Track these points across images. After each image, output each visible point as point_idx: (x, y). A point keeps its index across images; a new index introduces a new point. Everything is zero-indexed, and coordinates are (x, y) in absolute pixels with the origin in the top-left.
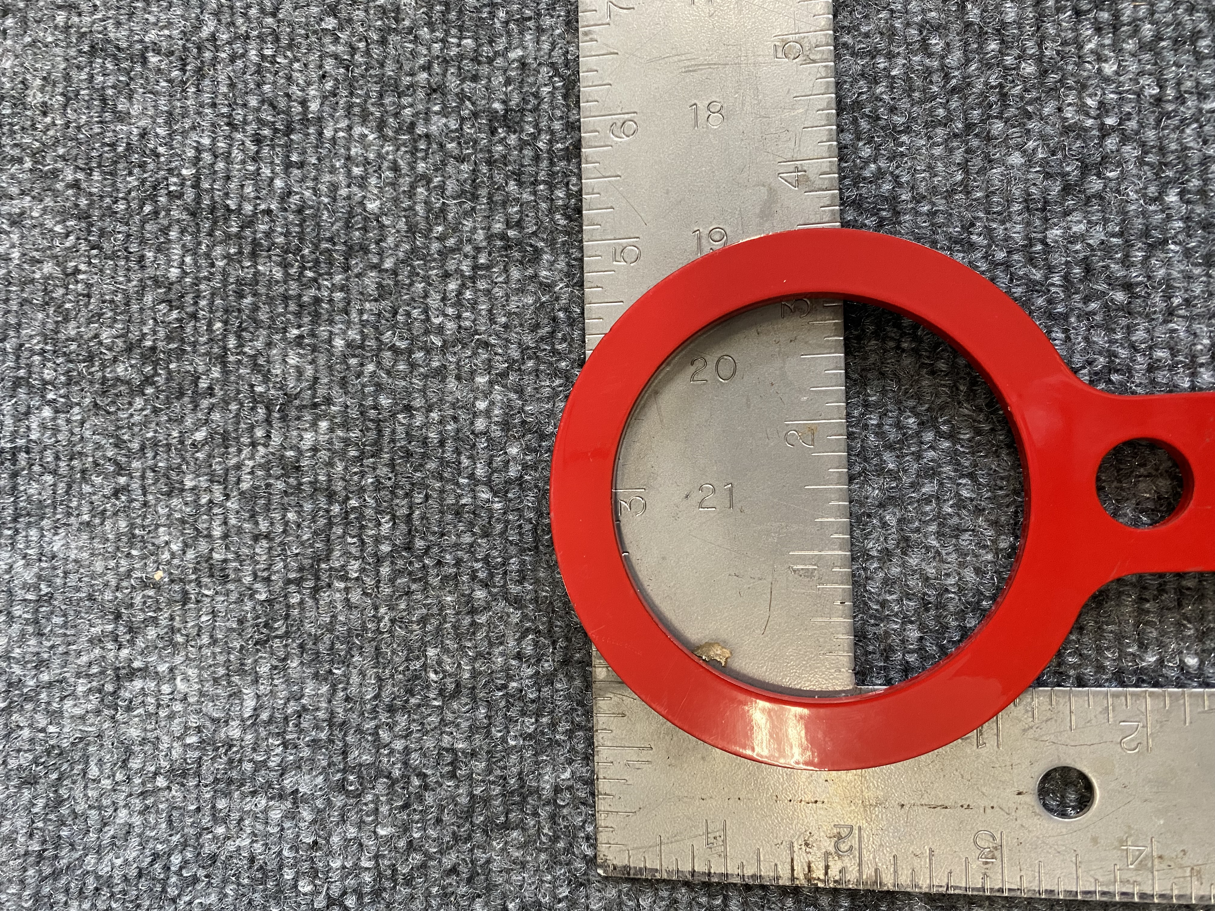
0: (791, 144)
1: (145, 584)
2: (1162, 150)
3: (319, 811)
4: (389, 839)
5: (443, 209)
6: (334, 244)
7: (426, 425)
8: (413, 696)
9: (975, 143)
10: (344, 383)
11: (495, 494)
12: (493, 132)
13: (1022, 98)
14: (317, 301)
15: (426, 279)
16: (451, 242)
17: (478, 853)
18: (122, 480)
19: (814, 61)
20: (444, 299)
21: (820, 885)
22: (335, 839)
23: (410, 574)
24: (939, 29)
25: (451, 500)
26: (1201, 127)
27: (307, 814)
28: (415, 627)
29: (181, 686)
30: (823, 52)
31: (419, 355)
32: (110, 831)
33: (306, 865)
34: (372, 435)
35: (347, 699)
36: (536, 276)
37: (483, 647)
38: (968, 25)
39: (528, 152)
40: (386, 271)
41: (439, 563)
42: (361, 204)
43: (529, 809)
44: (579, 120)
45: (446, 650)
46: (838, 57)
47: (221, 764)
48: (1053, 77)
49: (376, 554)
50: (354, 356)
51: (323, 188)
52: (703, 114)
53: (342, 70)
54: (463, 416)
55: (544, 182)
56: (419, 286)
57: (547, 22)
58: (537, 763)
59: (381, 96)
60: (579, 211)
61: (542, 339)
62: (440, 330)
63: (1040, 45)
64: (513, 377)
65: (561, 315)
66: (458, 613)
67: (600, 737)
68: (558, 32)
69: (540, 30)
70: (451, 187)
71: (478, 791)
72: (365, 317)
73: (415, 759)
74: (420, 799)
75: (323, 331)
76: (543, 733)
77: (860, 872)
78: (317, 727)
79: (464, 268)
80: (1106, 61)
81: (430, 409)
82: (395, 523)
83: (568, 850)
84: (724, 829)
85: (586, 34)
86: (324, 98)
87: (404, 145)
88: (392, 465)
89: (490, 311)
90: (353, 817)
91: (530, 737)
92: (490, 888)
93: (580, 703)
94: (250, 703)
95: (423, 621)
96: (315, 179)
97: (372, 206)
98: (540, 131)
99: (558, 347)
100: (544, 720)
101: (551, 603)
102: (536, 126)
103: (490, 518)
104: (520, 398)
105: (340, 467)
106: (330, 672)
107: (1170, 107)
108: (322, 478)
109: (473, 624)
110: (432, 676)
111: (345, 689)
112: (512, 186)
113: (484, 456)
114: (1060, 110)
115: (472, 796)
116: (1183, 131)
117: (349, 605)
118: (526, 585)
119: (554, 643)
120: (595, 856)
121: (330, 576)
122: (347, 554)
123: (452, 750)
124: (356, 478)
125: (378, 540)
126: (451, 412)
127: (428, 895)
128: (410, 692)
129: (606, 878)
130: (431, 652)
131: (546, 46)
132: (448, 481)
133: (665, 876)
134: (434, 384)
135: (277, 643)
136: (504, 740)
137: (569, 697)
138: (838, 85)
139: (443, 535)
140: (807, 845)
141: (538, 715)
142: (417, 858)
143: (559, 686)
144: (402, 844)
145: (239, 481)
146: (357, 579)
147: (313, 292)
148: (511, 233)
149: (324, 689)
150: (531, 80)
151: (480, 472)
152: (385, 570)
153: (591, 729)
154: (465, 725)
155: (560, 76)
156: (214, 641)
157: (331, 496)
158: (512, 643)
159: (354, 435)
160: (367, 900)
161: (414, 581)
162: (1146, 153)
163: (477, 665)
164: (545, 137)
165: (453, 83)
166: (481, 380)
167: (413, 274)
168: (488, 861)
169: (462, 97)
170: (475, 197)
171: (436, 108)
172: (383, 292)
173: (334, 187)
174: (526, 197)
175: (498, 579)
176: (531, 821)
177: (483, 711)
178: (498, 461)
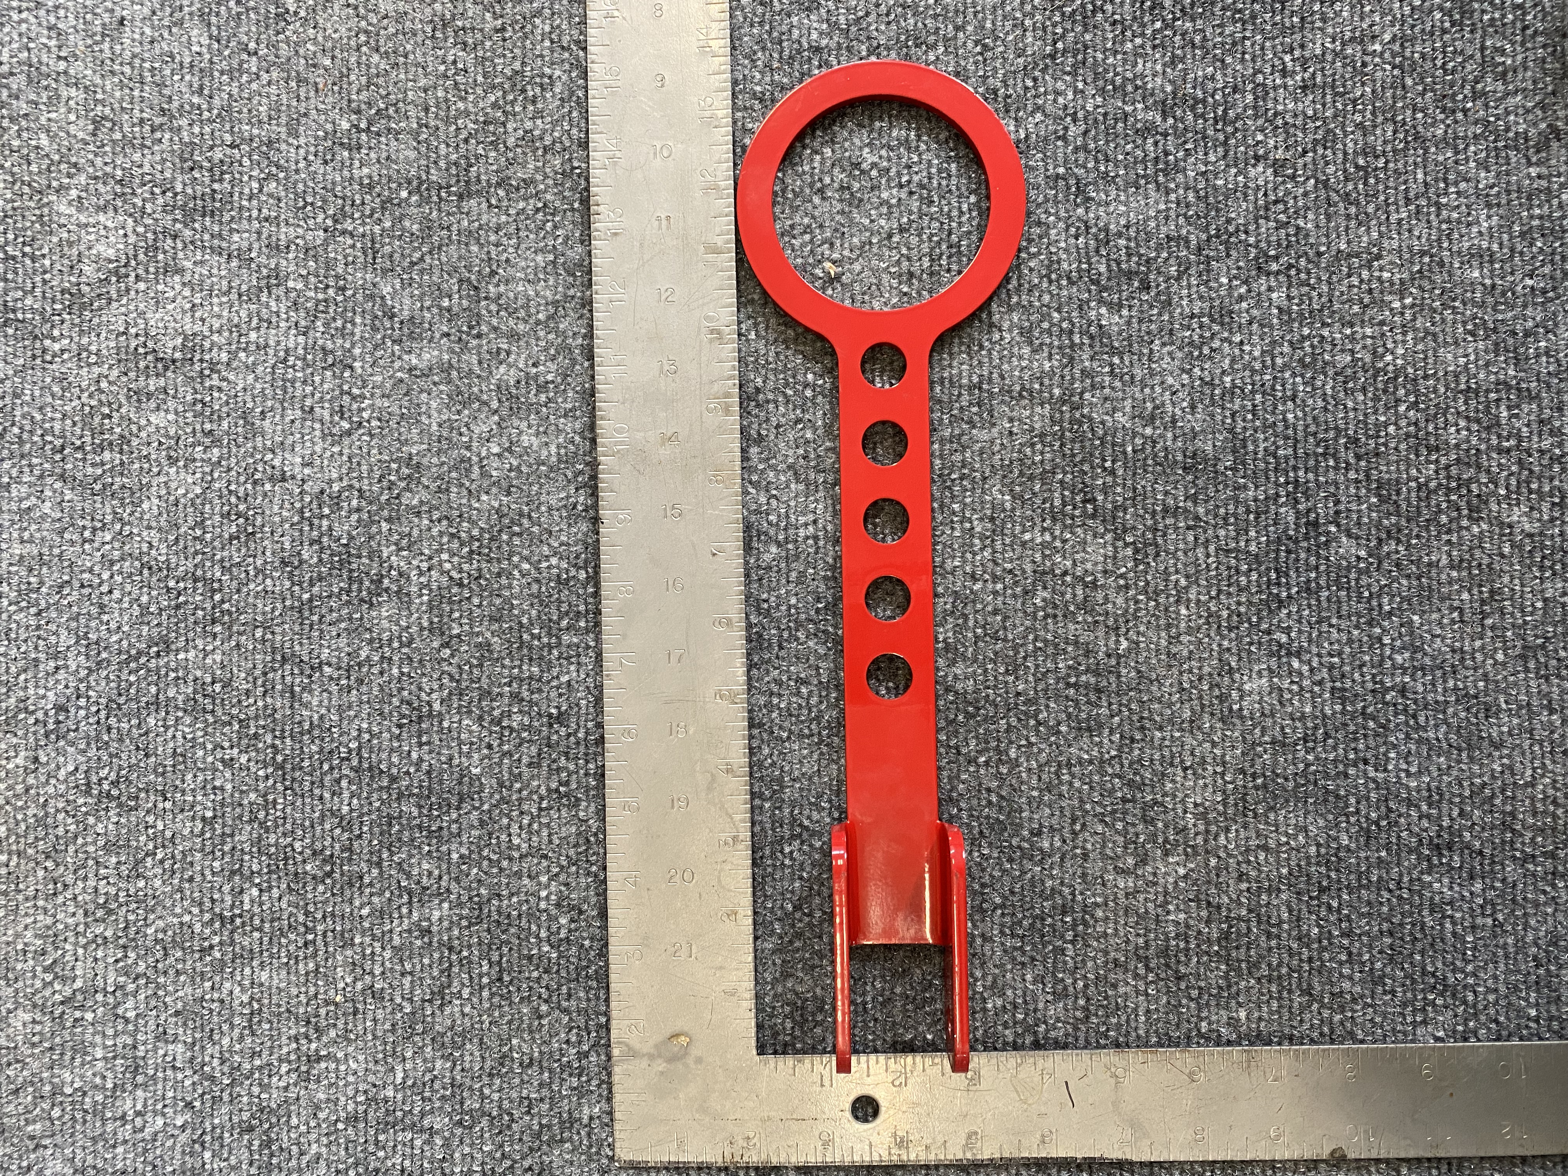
0: (724, 750)
1: (327, 1003)
3: (446, 1139)
4: (490, 1153)
5: (520, 774)
7: (510, 906)
8: (504, 1067)
10: (457, 880)
11: (552, 948)
12: (551, 725)
14: (441, 829)
15: (508, 816)
17: (544, 1157)
18: (310, 937)
19: (736, 704)
20: (520, 827)
21: (739, 1165)
22: (457, 1155)
23: (501, 995)
25: (525, 951)
27: (439, 1141)
28: (505, 1027)
29: (354, 1066)
30: (741, 698)
31: (505, 863)
32: (305, 1159)
34: (476, 912)
35: (463, 1070)
37: (547, 1038)
40: (485, 811)
41: (519, 989)
43: (575, 1131)
44: (603, 723)
45: (524, 1040)
46: (750, 696)
47: (381, 1113)
49: (480, 984)
50: (464, 864)
51: (444, 759)
52: (675, 729)
53: (454, 683)
54: (532, 900)
55: (582, 758)
57: (583, 659)
58: (579, 1104)
59: (480, 701)
60: (603, 775)
61: (580, 853)
62: (519, 847)
64: (563, 877)
65: (592, 839)
66: (530, 1018)
67: (615, 1088)
68: (590, 666)
69: (579, 664)
70: (525, 760)
71: (544, 1122)
72: (472, 839)
73: (506, 1104)
74: (509, 1127)
75: (444, 849)
76: (583, 1087)
77: (760, 1156)
78: (444, 1088)
79: (533, 810)
81: (512, 896)
82: (491, 965)
83: (598, 1153)
84: (687, 1136)
85: (607, 673)
86: (443, 701)
87: (495, 732)
88: (489, 930)
89: (549, 836)
90: (468, 1141)
91: (575, 1089)
93: (605, 1068)
94: (400, 1075)
95: (510, 1022)
96: (438, 753)
97: (474, 771)
98: (579, 727)
99: (591, 858)
100: (584, 1079)
101: (586, 1011)
102: (578, 724)
103: (550, 962)
104: (567, 889)
105: (456, 932)
106: (452, 1054)
108: (445, 938)
109: (539, 1025)
110: (516, 1055)
111: (461, 1064)
112: (563, 760)
113: (545, 924)
115: (540, 1124)
117: (464, 1015)
118: (571, 1001)
119: (589, 1035)
120: (614, 1155)
121: (451, 997)
122: (462, 984)
123: (528, 1098)
124: (466, 938)
125: (481, 976)
126: (525, 898)
128: (502, 1065)
129: (620, 1168)
130: (515, 1041)
131: (583, 676)
132: (523, 940)
133: (654, 1164)
134: (514, 881)
135: (417, 1039)
136: (560, 1092)
137: (598, 1065)
138: (750, 715)
139: (520, 972)
140: (731, 1143)
141: (580, 1075)
142: (507, 1163)
143: (591, 1059)
144: (498, 1155)
145: (391, 939)
146: (468, 999)
147: (438, 824)
148: (562, 789)
149: (448, 1064)
150: (574, 695)
151: (543, 934)
152: (485, 994)
153: (611, 1083)
154: (536, 1083)
155: (592, 694)
156: (375, 1037)
157: (451, 949)
158: (563, 1035)
159: (465, 912)
161: (504, 999)
163: (542, 1048)
164: (582, 730)
165: (525, 694)
166: (544, 879)
167: (501, 813)
168: (550, 1162)
169: (532, 704)
170: (539, 766)
171: (516, 710)
172: (482, 823)
174: (572, 767)
175: (554, 998)
176: (576, 1137)
177: (546, 1074)
178: (554, 928)
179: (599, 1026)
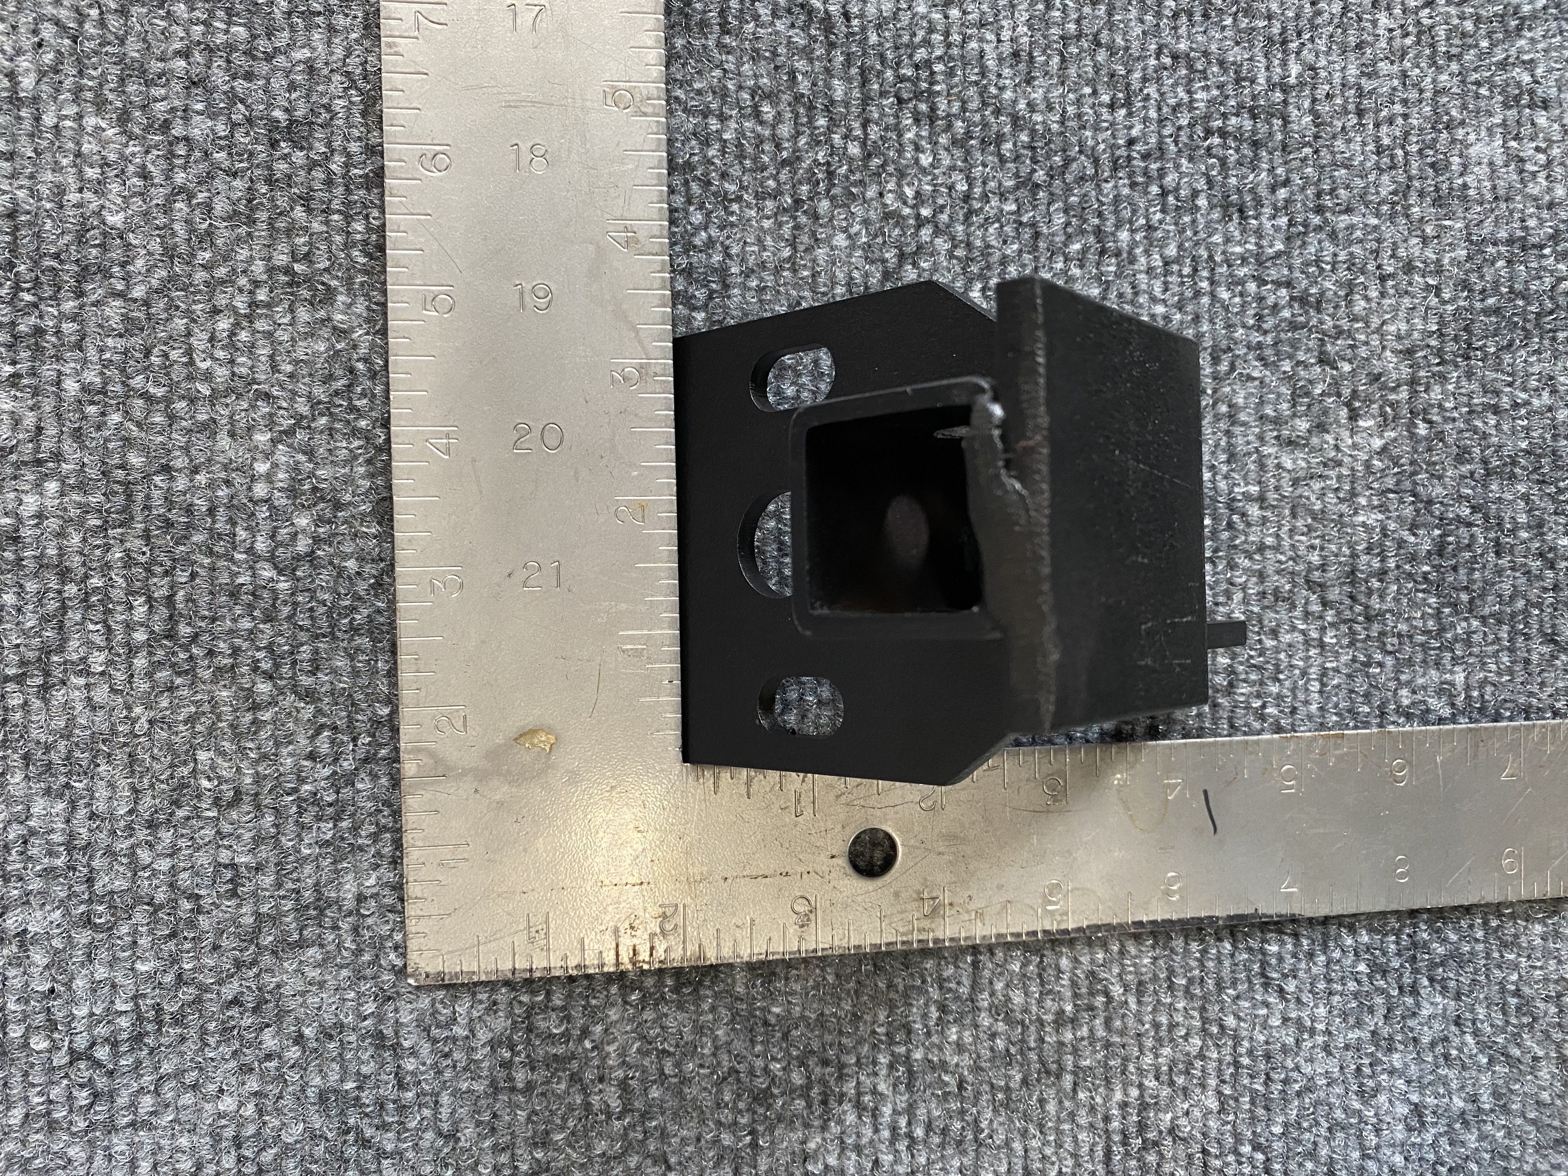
0: (621, 201)
2: (969, 245)
3: (57, 952)
4: (150, 977)
5: (209, 233)
6: (62, 262)
7: (192, 489)
8: (179, 807)
9: (803, 219)
10: (78, 435)
11: (280, 572)
12: (274, 144)
13: (847, 178)
14: (39, 332)
15: (188, 313)
16: (221, 272)
17: (266, 978)
19: (645, 114)
20: (212, 339)
21: (646, 967)
22: (80, 983)
23: (173, 665)
24: (771, 96)
25: (224, 579)
26: (1002, 227)
27: (39, 958)
28: (182, 728)
30: (653, 105)
31: (180, 406)
33: (41, 1017)
34: (120, 500)
35: (92, 816)
36: (329, 319)
37: (269, 747)
38: (798, 98)
39: (319, 174)
40: (135, 300)
41: (211, 653)
42: (98, 214)
43: (328, 923)
44: (381, 144)
45: (222, 753)
46: (670, 113)
48: (876, 161)
49: (128, 644)
50: (92, 403)
51: (44, 190)
52: (526, 157)
53: (67, 42)
54: (238, 479)
55: (339, 212)
56: (180, 323)
57: (340, 21)
58: (337, 871)
59: (122, 80)
60: (382, 248)
61: (337, 393)
62: (208, 376)
63: (864, 126)
64: (301, 436)
65: (360, 366)
66: (235, 711)
67: (408, 839)
68: (354, 36)
69: (332, 29)
70: (220, 207)
71: (265, 909)
72: (108, 355)
73: (185, 879)
74: (191, 924)
75: (48, 371)
76: (343, 839)
77: (684, 949)
78: (51, 853)
79: (239, 305)
80: (923, 152)
81: (195, 471)
82: (151, 607)
83: (374, 963)
84: (547, 922)
85: (389, 45)
86: (42, 74)
87: (156, 147)
88: (147, 536)
89: (272, 357)
90: (104, 955)
91: (327, 843)
92: (282, 1014)
93: (387, 803)
95: (191, 720)
96: (32, 177)
97: (115, 219)
98: (333, 151)
99: (358, 403)
100: (344, 824)
101: (350, 695)
102: (329, 145)
103: (275, 599)
104: (310, 461)
105: (76, 539)
106: (67, 786)
107: (977, 205)
108: (52, 552)
109: (254, 722)
110: (205, 783)
111: (89, 805)
112: (299, 212)
113: (266, 527)
114: (881, 195)
115: (258, 915)
116: (986, 230)
117: (91, 705)
118: (319, 675)
119: (354, 740)
120: (405, 966)
121: (65, 671)
122: (90, 644)
123: (233, 866)
124: (98, 552)
125: (129, 627)
126: (223, 475)
127: (203, 1032)
128: (177, 803)
129: (418, 988)
130: (203, 756)
131: (339, 52)
132: (219, 556)
133: (483, 978)
134: (200, 441)
136: (297, 850)
137: (374, 798)
138: (670, 142)
139: (213, 620)
140: (632, 928)
141: (337, 819)
142: (188, 993)
143: (360, 786)
144: (169, 979)
146: (102, 673)
147: (33, 320)
148: (297, 267)
149: (60, 806)
150: (320, 88)
151: (262, 545)
152: (140, 662)
153: (399, 830)
154: (247, 836)
155: (357, 89)
157: (64, 575)
158: (304, 742)
159: (94, 499)
160: (124, 1048)
161: (179, 674)
162: (955, 247)
163: (260, 769)
164: (339, 159)
165: (219, 77)
166: (262, 438)
167: (171, 306)
168: (278, 986)
169: (233, 98)
170: (251, 221)
171: (199, 107)
172: (130, 326)
173: (60, 191)
174: (317, 226)
175: (285, 670)
176: (330, 937)
177: (269, 819)
178: (284, 533)
179: (376, 723)
